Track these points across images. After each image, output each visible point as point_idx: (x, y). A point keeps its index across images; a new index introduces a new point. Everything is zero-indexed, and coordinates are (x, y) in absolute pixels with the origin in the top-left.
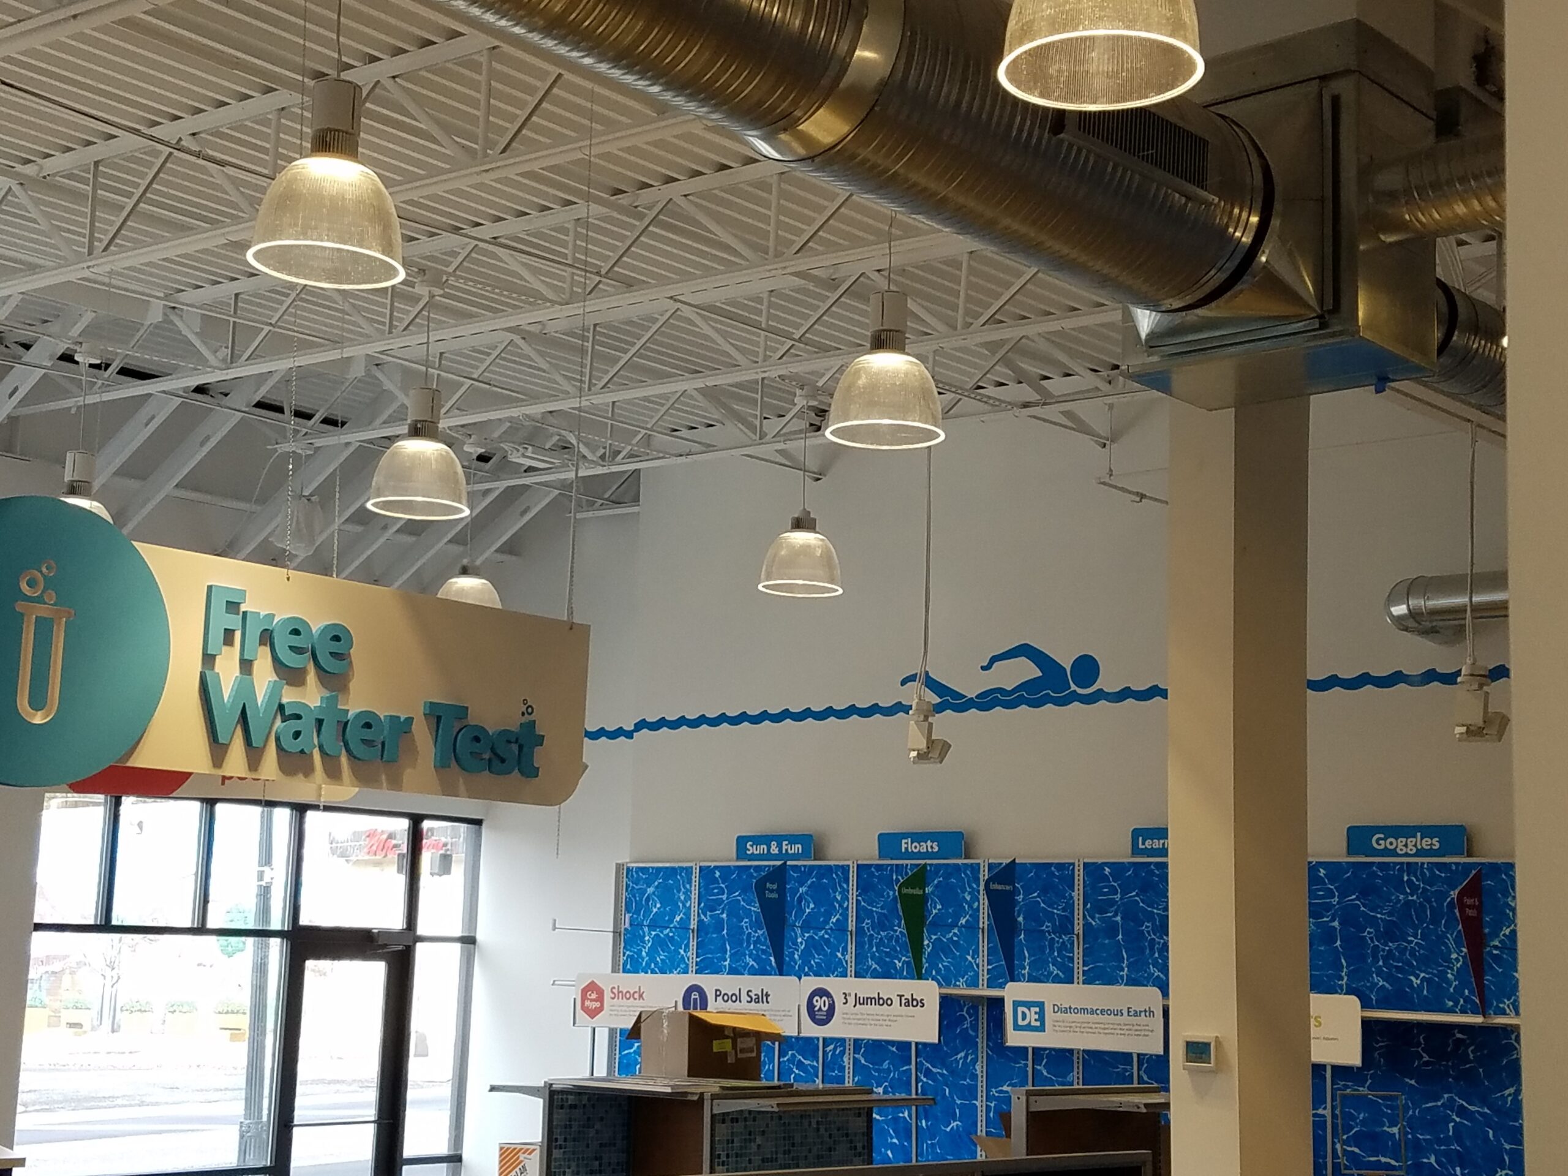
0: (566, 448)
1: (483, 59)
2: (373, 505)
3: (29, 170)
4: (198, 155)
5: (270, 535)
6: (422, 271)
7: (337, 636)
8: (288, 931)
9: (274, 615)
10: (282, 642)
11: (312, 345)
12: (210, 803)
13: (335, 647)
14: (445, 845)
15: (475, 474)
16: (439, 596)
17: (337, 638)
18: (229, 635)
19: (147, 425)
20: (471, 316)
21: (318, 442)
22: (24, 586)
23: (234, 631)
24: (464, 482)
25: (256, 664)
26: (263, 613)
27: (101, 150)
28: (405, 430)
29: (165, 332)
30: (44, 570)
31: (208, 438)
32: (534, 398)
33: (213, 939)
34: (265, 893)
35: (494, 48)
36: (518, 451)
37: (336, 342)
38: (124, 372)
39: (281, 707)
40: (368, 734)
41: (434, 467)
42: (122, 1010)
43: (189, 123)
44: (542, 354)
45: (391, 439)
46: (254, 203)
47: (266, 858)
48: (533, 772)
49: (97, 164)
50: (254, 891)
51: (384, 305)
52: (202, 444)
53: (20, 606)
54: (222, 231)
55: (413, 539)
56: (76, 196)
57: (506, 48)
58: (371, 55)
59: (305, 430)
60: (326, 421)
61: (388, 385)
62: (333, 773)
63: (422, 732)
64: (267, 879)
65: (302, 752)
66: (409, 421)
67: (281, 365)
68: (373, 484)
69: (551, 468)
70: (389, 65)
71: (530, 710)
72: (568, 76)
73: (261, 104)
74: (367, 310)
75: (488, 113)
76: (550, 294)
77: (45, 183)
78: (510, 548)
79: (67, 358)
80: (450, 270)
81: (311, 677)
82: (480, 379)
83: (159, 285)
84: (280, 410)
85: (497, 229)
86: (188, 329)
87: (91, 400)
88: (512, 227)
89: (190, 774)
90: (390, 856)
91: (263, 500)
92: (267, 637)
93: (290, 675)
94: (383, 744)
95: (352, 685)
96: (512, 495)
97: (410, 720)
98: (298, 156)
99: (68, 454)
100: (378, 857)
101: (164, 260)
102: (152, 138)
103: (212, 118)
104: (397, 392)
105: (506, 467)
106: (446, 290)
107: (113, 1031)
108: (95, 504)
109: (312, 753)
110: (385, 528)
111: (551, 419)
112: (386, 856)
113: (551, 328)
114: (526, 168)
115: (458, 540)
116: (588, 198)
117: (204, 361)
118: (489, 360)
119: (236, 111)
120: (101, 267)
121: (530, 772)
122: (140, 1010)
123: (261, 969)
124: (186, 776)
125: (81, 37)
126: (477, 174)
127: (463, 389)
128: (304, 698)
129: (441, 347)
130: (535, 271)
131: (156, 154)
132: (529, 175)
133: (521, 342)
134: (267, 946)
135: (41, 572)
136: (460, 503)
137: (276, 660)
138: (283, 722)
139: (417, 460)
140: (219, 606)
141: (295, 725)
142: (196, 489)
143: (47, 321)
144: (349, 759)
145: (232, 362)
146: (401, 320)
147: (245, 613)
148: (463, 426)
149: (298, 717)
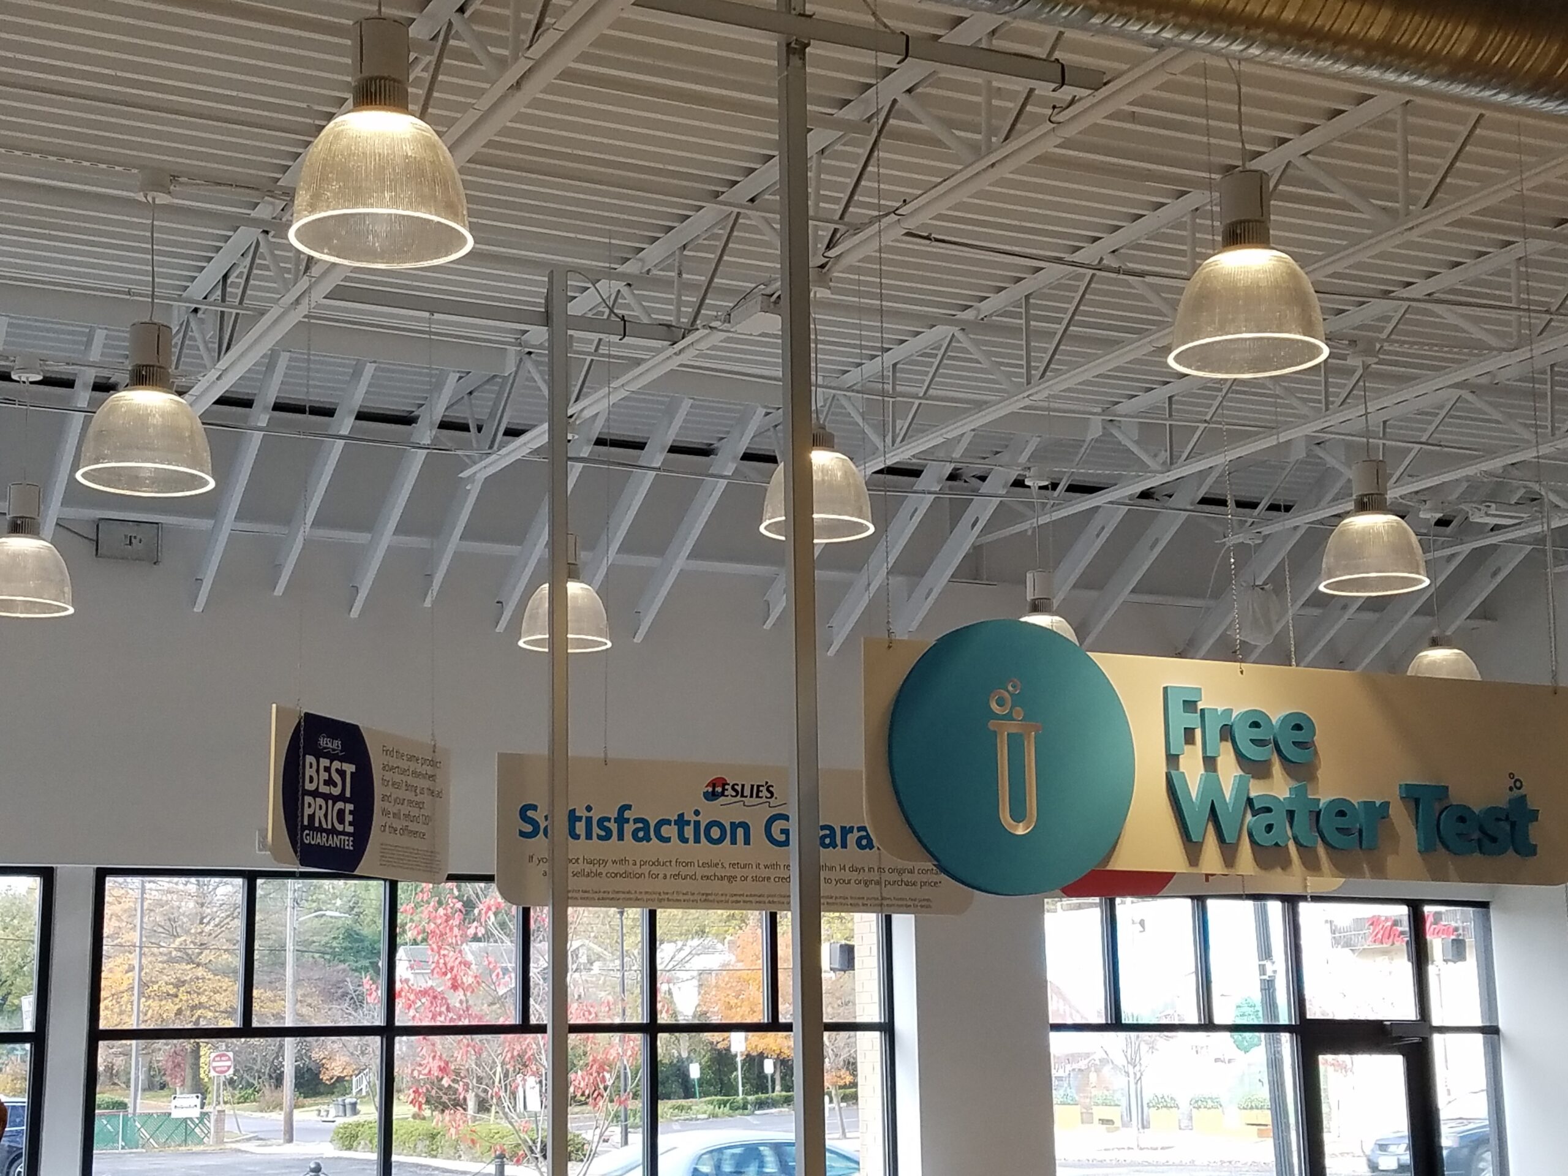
0: (1535, 499)
1: (1397, 117)
2: (1325, 586)
3: (969, 315)
4: (1118, 271)
5: (1226, 630)
6: (1353, 342)
7: (1298, 724)
8: (1296, 1025)
9: (1231, 710)
10: (1243, 735)
11: (1248, 436)
12: (1199, 901)
13: (1299, 736)
14: (1456, 929)
15: (1434, 541)
16: (1409, 674)
17: (1298, 727)
18: (1189, 736)
19: (1098, 536)
20: (1414, 378)
21: (1266, 531)
22: (994, 706)
23: (1194, 729)
24: (1420, 551)
25: (1219, 760)
26: (1220, 709)
27: (1031, 284)
28: (1351, 506)
29: (1107, 446)
30: (1010, 688)
31: (1157, 541)
32: (1491, 452)
33: (1226, 1035)
34: (1268, 986)
35: (1408, 102)
36: (1480, 510)
37: (1272, 428)
38: (1072, 488)
39: (1250, 801)
40: (1341, 822)
41: (1385, 539)
42: (1149, 1107)
43: (1110, 241)
44: (1495, 406)
45: (1341, 516)
46: (1174, 305)
47: (1266, 952)
48: (1532, 851)
49: (1027, 297)
50: (1257, 986)
51: (1318, 383)
52: (1152, 547)
53: (992, 725)
54: (1148, 339)
55: (1377, 615)
56: (1014, 331)
57: (1418, 100)
58: (1280, 138)
59: (1250, 520)
60: (1274, 507)
61: (1331, 462)
62: (1311, 865)
63: (1400, 816)
64: (1269, 973)
65: (1277, 844)
66: (1354, 497)
67: (1219, 460)
68: (1324, 566)
69: (1519, 524)
70: (1300, 144)
71: (1518, 784)
72: (1488, 113)
73: (1176, 209)
74: (1302, 391)
75: (1407, 168)
76: (1493, 341)
77: (983, 325)
78: (1485, 612)
79: (1019, 483)
80: (1384, 336)
81: (1277, 768)
82: (1430, 441)
83: (1096, 401)
84: (1223, 503)
85: (1431, 286)
86: (1127, 439)
87: (1044, 520)
88: (1449, 279)
89: (1174, 874)
90: (1397, 944)
91: (1217, 595)
92: (1227, 733)
93: (1255, 769)
94: (1360, 831)
95: (1320, 774)
96: (1479, 557)
97: (1386, 805)
98: (1211, 252)
99: (1028, 575)
100: (1385, 946)
101: (1097, 376)
102: (1073, 264)
103: (1130, 232)
104: (1342, 469)
105: (1469, 529)
106: (1381, 356)
107: (1143, 1127)
108: (1057, 618)
109: (1287, 845)
110: (1345, 607)
111: (1515, 472)
112: (1393, 944)
113: (1502, 377)
114: (1456, 216)
115: (1425, 610)
116: (1525, 234)
117: (1144, 467)
118: (1438, 420)
119: (1152, 221)
120: (1039, 394)
121: (1528, 850)
122: (1166, 1107)
123: (1275, 1064)
124: (1170, 876)
125: (1002, 182)
126: (1402, 233)
127: (1412, 454)
128: (1272, 790)
129: (1384, 415)
130: (1476, 320)
131: (1079, 277)
132: (1460, 223)
133: (1470, 397)
134: (1279, 1041)
135: (1008, 691)
136: (1419, 573)
137: (1239, 755)
138: (1254, 816)
139: (1365, 535)
140: (1176, 708)
141: (1265, 818)
142: (1151, 592)
143: (997, 453)
144: (1326, 849)
145: (1171, 464)
146: (1337, 395)
147: (1202, 710)
148: (1417, 492)
149: (1268, 810)
